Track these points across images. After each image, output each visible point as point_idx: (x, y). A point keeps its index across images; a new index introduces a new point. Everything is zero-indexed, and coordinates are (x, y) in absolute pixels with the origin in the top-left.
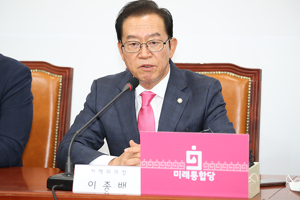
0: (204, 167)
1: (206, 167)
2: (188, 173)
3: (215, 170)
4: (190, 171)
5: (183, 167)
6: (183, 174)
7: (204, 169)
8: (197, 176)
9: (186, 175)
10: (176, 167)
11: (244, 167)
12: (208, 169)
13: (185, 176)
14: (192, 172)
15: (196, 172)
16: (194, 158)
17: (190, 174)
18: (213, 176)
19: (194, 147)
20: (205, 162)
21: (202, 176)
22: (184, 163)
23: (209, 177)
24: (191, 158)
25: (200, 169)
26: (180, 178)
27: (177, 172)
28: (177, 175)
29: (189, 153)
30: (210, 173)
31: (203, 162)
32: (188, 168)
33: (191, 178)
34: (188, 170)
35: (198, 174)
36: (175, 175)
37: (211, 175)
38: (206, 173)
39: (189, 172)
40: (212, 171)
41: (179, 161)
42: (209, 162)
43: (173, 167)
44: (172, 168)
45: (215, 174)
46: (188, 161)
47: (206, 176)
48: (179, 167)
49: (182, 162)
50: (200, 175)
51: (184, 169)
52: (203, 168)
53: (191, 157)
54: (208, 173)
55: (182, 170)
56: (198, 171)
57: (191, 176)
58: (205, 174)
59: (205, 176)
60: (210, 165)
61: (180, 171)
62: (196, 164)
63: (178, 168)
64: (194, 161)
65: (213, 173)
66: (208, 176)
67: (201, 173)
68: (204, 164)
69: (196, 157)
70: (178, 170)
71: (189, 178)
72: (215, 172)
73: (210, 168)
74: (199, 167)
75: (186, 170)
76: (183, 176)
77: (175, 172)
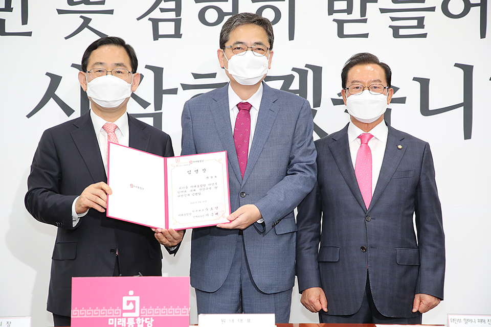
0: (142, 313)
1: (144, 312)
2: (124, 321)
3: (153, 315)
4: (127, 318)
5: (119, 314)
6: (118, 322)
7: (142, 316)
8: (134, 323)
9: (122, 322)
10: (112, 314)
11: (184, 311)
12: (146, 315)
13: (121, 324)
14: (129, 319)
15: (133, 319)
16: (131, 303)
17: (127, 321)
18: (152, 322)
19: (131, 293)
20: (142, 308)
21: (140, 323)
22: (120, 310)
23: (147, 324)
24: (128, 304)
25: (138, 316)
26: (115, 326)
27: (112, 320)
28: (112, 324)
29: (125, 299)
30: (149, 319)
31: (141, 307)
32: (125, 315)
33: (127, 325)
34: (124, 317)
35: (135, 321)
36: (110, 323)
37: (149, 322)
38: (144, 319)
39: (125, 319)
40: (150, 317)
41: (114, 308)
42: (147, 307)
43: (108, 315)
44: (106, 316)
45: (153, 320)
46: (125, 307)
47: (144, 322)
48: (115, 315)
49: (118, 309)
50: (137, 322)
51: (120, 316)
52: (140, 314)
53: (128, 302)
54: (146, 319)
55: (117, 318)
56: (135, 318)
57: (127, 323)
58: (143, 321)
59: (142, 323)
60: (148, 311)
61: (116, 319)
62: (133, 311)
63: (113, 316)
64: (131, 307)
65: (152, 318)
66: (146, 322)
67: (138, 320)
68: (142, 310)
69: (134, 302)
70: (114, 318)
71: (125, 326)
72: (154, 318)
73: (148, 314)
74: (137, 314)
75: (122, 317)
76: (119, 324)
77: (110, 320)
